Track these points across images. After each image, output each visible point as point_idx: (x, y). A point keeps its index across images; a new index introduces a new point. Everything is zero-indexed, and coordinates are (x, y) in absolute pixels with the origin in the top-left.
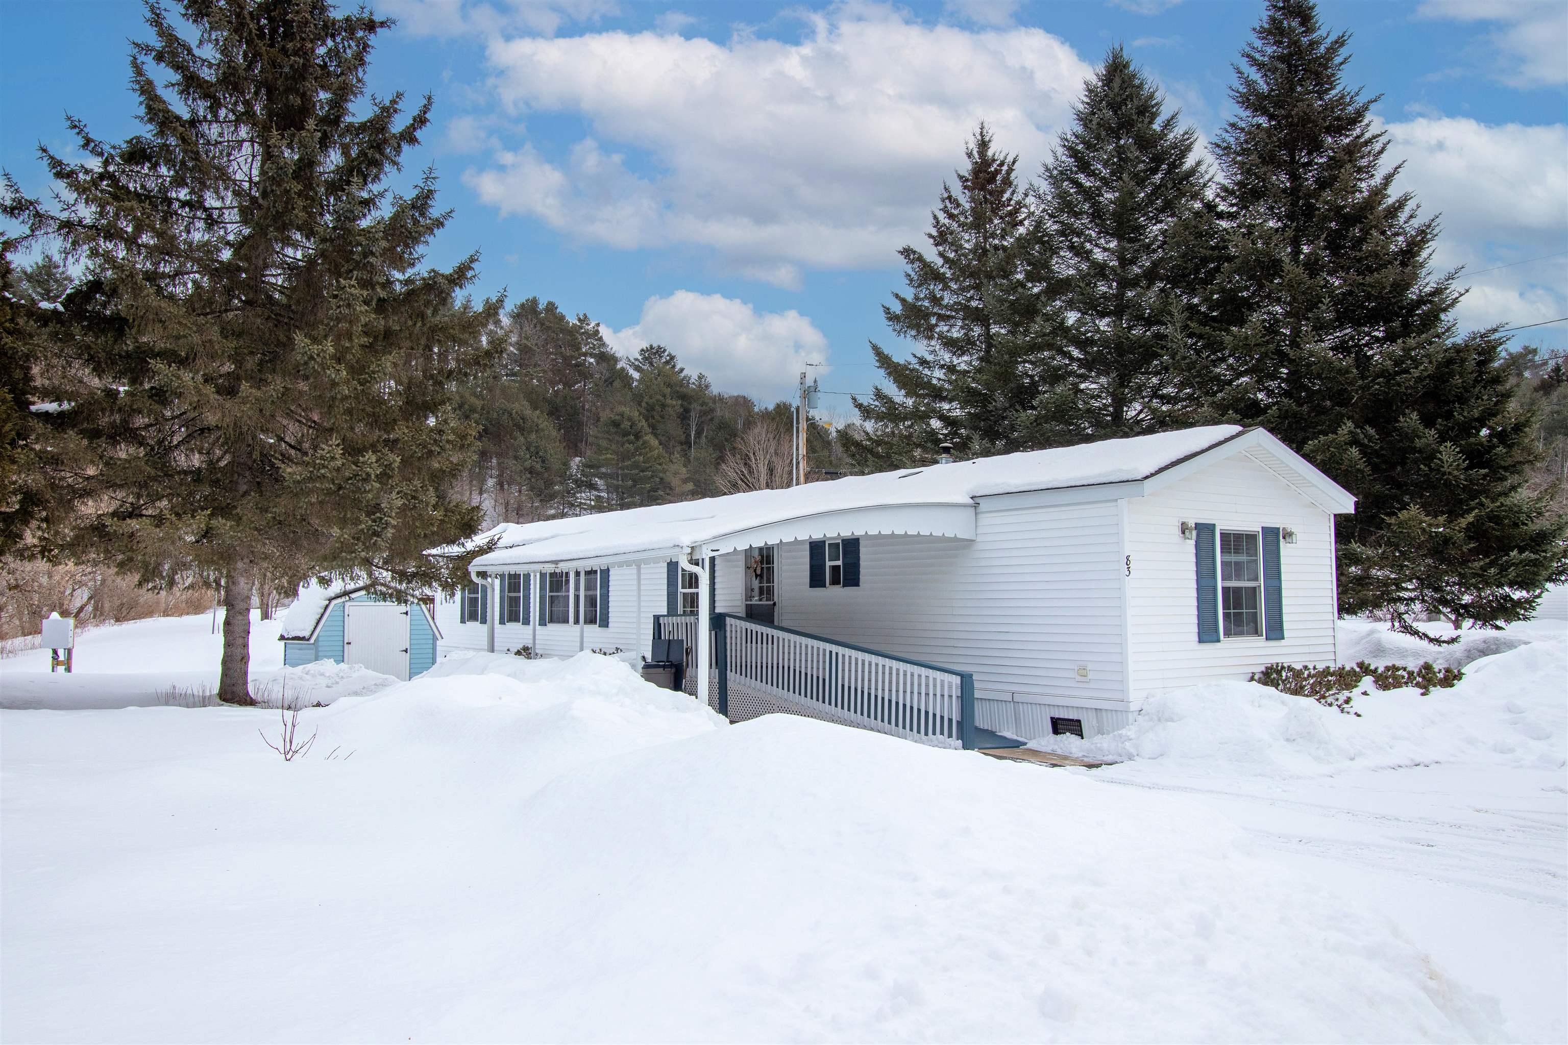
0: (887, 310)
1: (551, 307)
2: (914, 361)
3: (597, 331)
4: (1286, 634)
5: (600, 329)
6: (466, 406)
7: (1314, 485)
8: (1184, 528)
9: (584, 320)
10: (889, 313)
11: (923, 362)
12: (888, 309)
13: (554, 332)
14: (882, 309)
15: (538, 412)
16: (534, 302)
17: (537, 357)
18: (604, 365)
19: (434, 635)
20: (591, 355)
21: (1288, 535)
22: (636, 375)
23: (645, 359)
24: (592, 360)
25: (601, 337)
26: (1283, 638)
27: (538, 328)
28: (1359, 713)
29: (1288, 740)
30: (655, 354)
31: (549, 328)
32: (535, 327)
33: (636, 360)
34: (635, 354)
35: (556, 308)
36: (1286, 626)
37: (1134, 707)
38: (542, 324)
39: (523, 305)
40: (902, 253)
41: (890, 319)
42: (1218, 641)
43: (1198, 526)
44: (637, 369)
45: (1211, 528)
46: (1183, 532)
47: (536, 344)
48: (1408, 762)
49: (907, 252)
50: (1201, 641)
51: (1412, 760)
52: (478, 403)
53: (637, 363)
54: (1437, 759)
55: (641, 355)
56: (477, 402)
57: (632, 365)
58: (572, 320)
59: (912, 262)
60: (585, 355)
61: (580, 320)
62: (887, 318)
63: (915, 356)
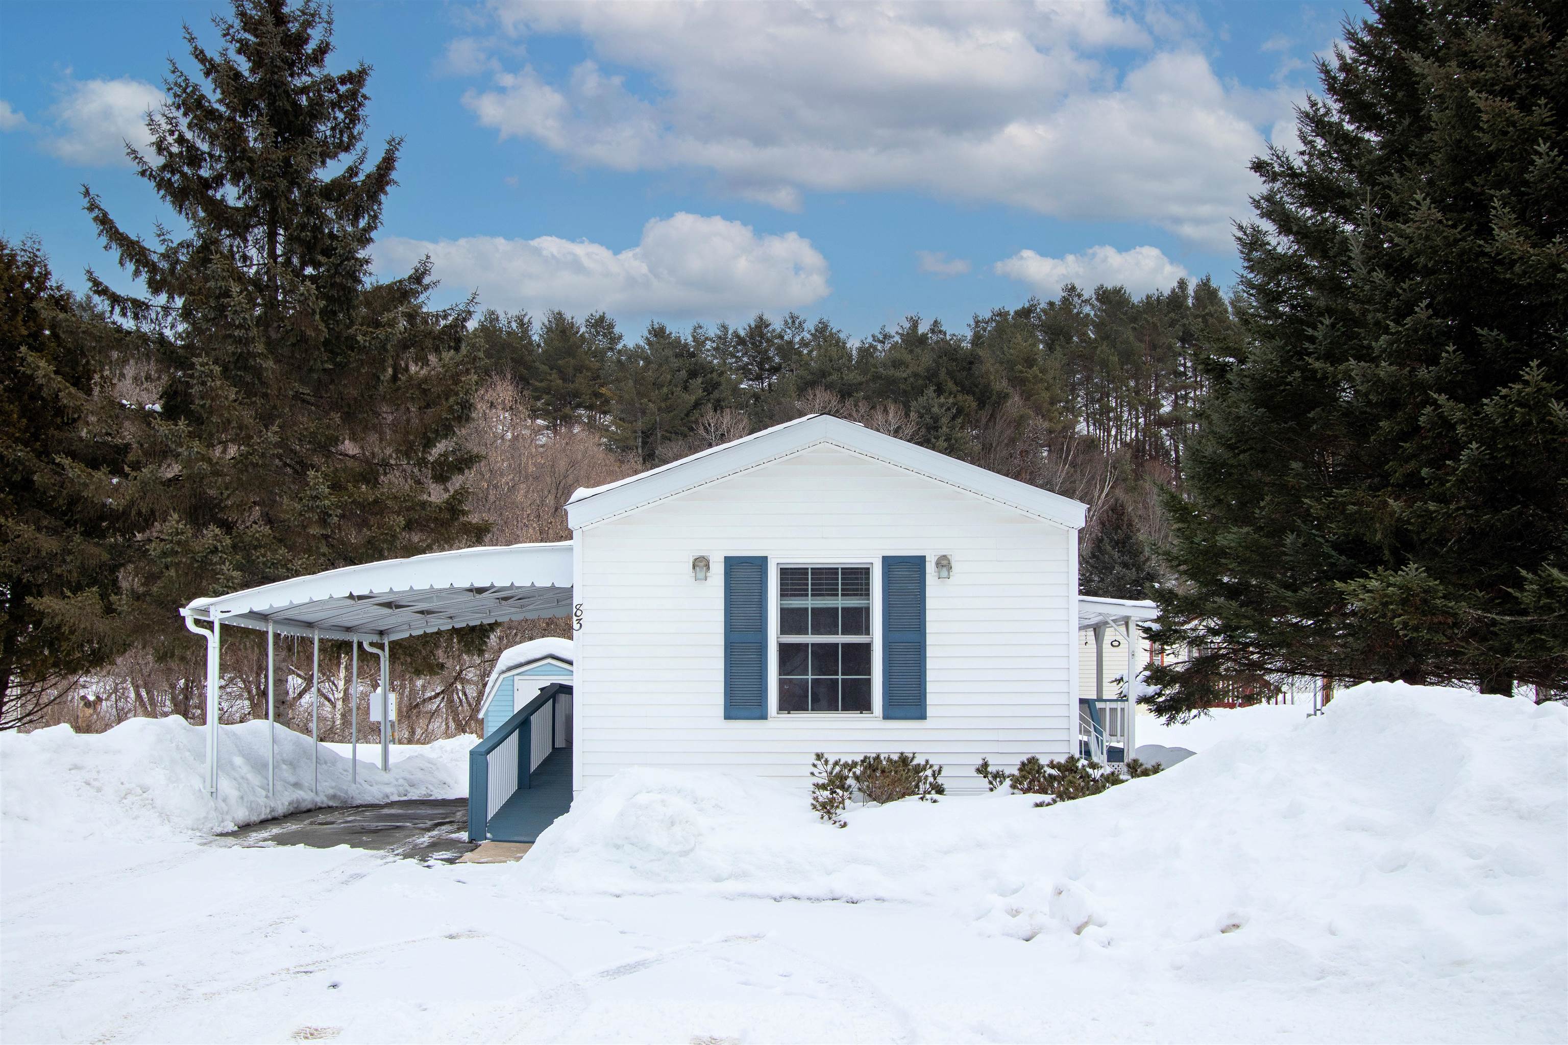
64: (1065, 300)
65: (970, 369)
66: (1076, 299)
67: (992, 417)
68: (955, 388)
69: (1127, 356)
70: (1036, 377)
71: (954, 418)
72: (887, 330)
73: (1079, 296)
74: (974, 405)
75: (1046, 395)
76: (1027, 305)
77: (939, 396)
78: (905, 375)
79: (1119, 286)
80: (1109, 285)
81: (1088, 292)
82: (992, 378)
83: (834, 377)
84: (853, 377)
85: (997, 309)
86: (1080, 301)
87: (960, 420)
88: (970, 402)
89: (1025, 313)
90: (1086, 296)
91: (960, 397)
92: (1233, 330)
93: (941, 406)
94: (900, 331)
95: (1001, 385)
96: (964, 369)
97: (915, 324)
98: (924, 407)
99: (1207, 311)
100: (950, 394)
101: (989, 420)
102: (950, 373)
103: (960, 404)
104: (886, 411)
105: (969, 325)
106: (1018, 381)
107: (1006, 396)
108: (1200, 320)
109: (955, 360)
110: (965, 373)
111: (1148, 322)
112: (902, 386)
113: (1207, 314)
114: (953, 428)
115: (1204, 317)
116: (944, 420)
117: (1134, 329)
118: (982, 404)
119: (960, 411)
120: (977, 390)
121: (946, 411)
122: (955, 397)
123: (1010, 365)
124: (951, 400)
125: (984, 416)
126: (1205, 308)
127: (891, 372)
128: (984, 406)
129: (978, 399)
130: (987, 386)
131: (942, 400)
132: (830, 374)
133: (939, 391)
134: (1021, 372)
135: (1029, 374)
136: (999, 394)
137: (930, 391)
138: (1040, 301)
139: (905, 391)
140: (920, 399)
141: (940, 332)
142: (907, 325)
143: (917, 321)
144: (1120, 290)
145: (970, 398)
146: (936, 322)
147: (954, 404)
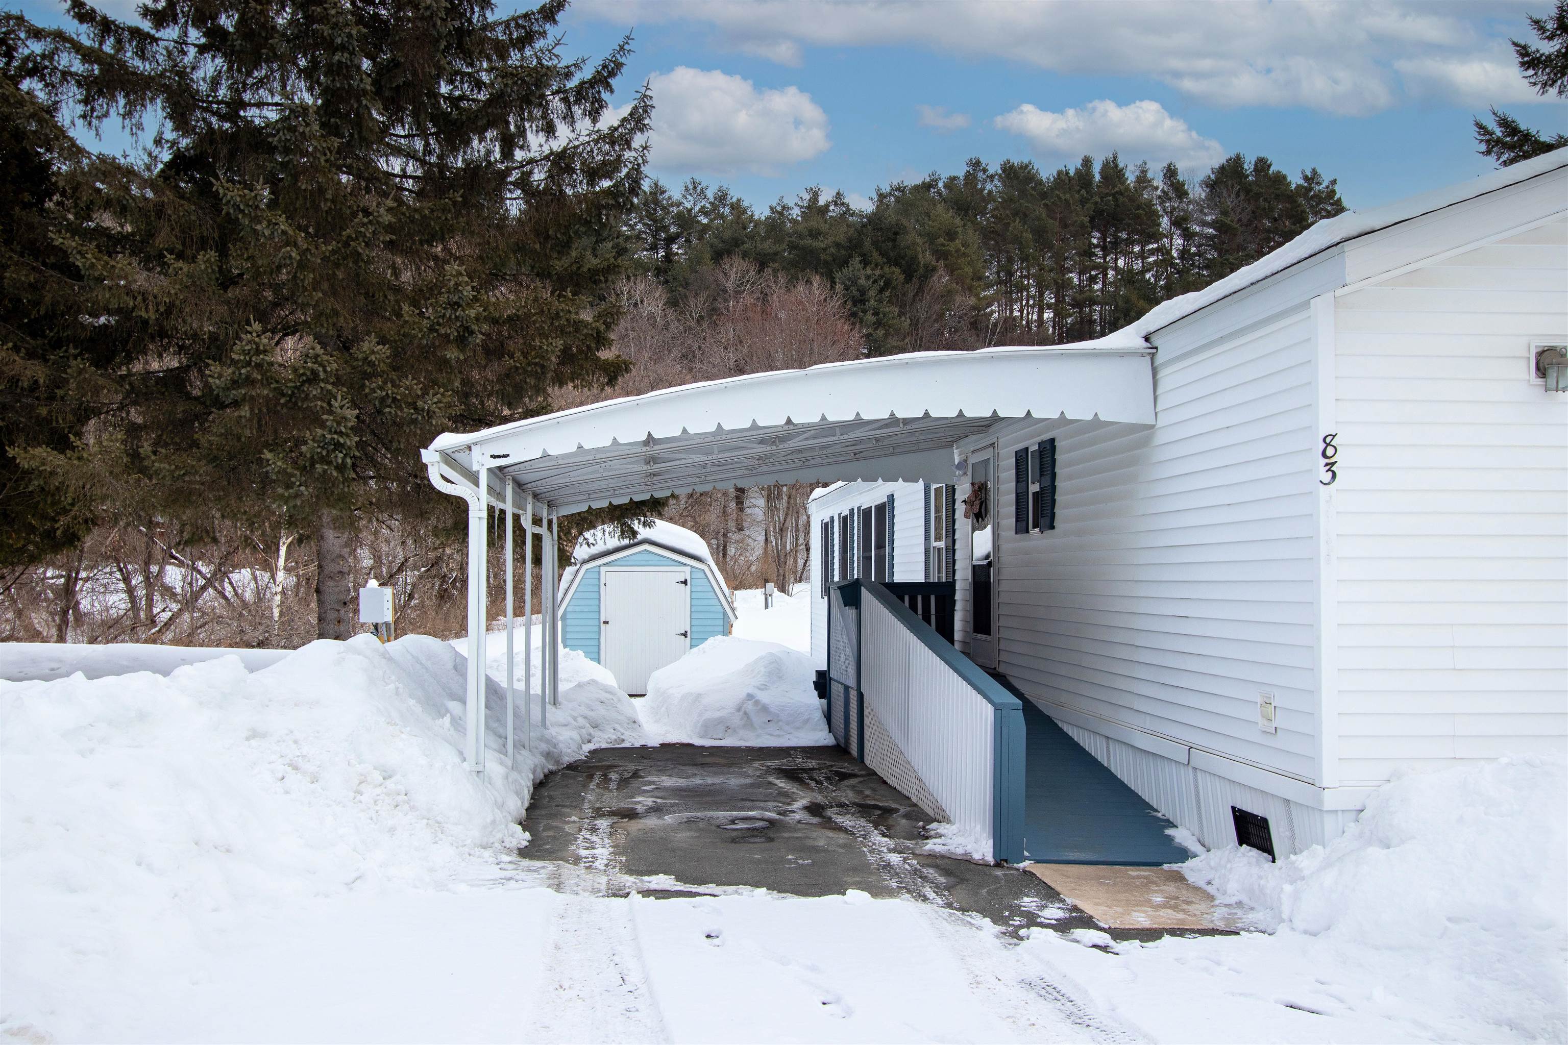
1: (1262, 165)
3: (1333, 192)
5: (1336, 188)
8: (1547, 362)
9: (1312, 178)
13: (1265, 200)
16: (1237, 162)
17: (1240, 239)
19: (725, 613)
25: (1339, 200)
27: (1242, 197)
31: (1258, 195)
32: (1238, 195)
35: (1269, 166)
37: (1330, 800)
38: (1248, 192)
39: (1222, 168)
46: (1542, 371)
47: (1240, 220)
58: (1295, 180)
61: (1306, 178)
64: (969, 175)
65: (894, 240)
66: (980, 174)
67: (920, 290)
68: (881, 260)
69: (1040, 234)
70: (958, 251)
71: (881, 291)
72: (785, 201)
73: (985, 171)
74: (902, 277)
75: (969, 270)
76: (928, 180)
77: (864, 268)
78: (823, 245)
79: (1026, 161)
80: (1016, 161)
81: (994, 168)
82: (919, 249)
83: (747, 246)
84: (768, 246)
85: (895, 183)
86: (985, 177)
87: (887, 294)
88: (897, 274)
89: (927, 187)
90: (991, 171)
91: (886, 269)
92: (1143, 209)
93: (868, 277)
94: (800, 203)
95: (926, 257)
96: (889, 239)
97: (815, 196)
98: (849, 279)
99: (1116, 189)
100: (876, 265)
101: (916, 294)
102: (875, 243)
103: (888, 276)
104: (809, 282)
106: (941, 255)
107: (934, 269)
108: (1110, 198)
110: (890, 244)
111: (1060, 198)
112: (822, 256)
113: (1117, 192)
114: (880, 301)
115: (1113, 195)
116: (872, 293)
117: (1046, 205)
118: (909, 278)
119: (888, 284)
120: (903, 262)
121: (873, 283)
122: (882, 268)
123: (931, 238)
124: (878, 272)
125: (911, 290)
126: (1114, 186)
127: (809, 242)
128: (911, 280)
129: (904, 272)
130: (914, 258)
131: (869, 271)
132: (743, 243)
133: (865, 262)
134: (943, 245)
135: (952, 247)
136: (926, 266)
137: (856, 261)
138: (942, 176)
139: (826, 262)
140: (845, 271)
141: (843, 204)
142: (807, 197)
143: (817, 193)
144: (1027, 166)
145: (897, 270)
146: (838, 193)
147: (881, 276)
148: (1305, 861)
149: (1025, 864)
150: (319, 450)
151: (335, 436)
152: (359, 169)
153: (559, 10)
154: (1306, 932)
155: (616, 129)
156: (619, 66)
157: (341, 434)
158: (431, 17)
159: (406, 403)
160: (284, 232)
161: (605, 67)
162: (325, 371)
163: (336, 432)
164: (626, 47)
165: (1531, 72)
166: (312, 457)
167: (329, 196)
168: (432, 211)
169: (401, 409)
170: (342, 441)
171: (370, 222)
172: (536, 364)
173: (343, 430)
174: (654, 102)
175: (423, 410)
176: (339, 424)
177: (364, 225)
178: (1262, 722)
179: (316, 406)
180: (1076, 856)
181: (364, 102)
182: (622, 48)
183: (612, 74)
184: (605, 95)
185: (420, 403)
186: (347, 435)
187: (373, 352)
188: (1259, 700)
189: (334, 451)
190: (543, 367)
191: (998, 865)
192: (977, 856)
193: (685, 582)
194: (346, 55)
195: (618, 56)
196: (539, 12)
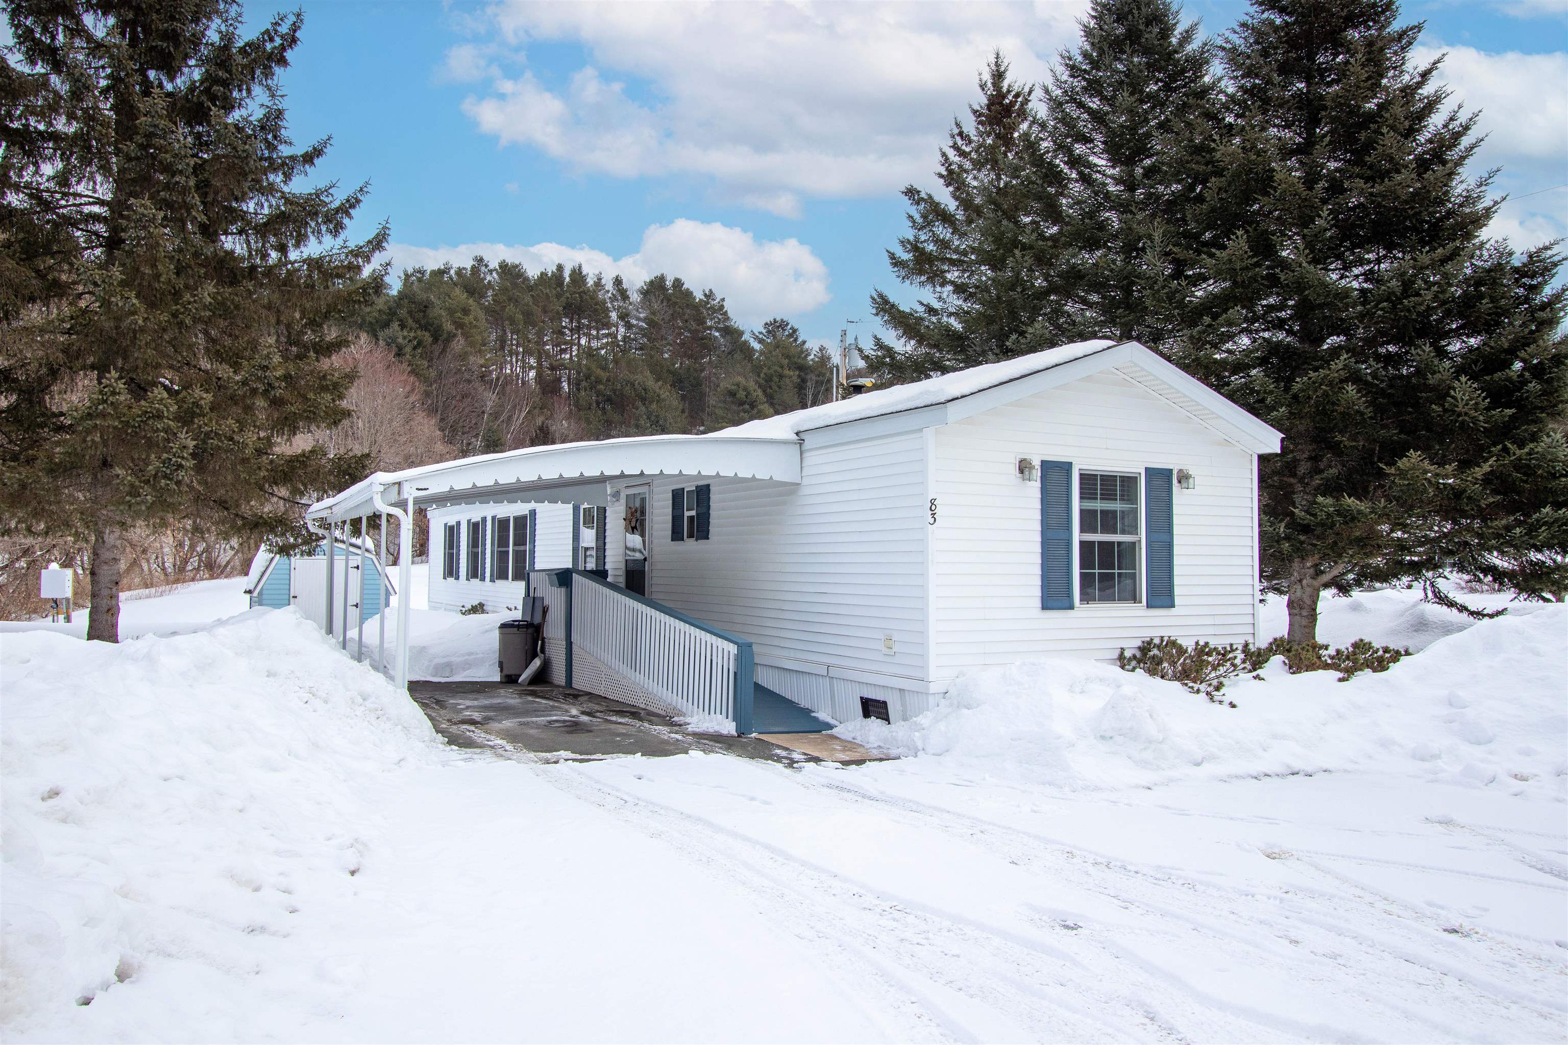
0: (892, 256)
1: (678, 283)
2: (921, 309)
3: (723, 306)
4: (1177, 601)
5: (725, 304)
6: (593, 378)
7: (1219, 417)
8: (1024, 467)
9: (709, 295)
10: (895, 259)
11: (931, 310)
12: (893, 254)
13: (680, 307)
14: (887, 254)
15: (660, 383)
16: (662, 279)
17: (663, 332)
18: (728, 337)
19: (387, 590)
20: (717, 329)
21: (1184, 478)
22: (757, 346)
23: (769, 332)
24: (717, 334)
25: (726, 312)
26: (1172, 605)
27: (665, 304)
28: (1235, 702)
29: (1103, 737)
30: (778, 327)
31: (676, 303)
32: (662, 302)
33: (761, 333)
34: (759, 328)
35: (682, 284)
36: (1177, 591)
37: (933, 688)
38: (669, 300)
39: (652, 282)
40: (906, 194)
41: (895, 265)
42: (1072, 607)
43: (1046, 466)
44: (761, 341)
45: (1066, 468)
46: (1021, 471)
47: (663, 319)
48: (1279, 769)
49: (911, 192)
50: (1045, 607)
51: (1288, 767)
52: (604, 375)
53: (761, 336)
54: (1325, 766)
55: (765, 328)
56: (602, 374)
57: (756, 338)
58: (699, 296)
59: (918, 204)
60: (710, 328)
61: (705, 295)
62: (892, 264)
63: (922, 304)
64: (473, 267)
65: (424, 312)
66: (483, 268)
67: (444, 351)
68: (414, 325)
69: (528, 316)
70: (471, 323)
71: (415, 348)
73: (486, 266)
74: (431, 339)
75: (479, 338)
76: (442, 267)
77: (402, 330)
79: (517, 263)
80: (510, 261)
81: (494, 264)
82: (443, 320)
85: (417, 267)
86: (486, 270)
87: (419, 351)
88: (427, 337)
89: (441, 272)
90: (491, 267)
91: (419, 333)
92: (599, 305)
93: (404, 338)
95: (448, 326)
96: (420, 311)
98: (390, 338)
99: (581, 289)
100: (411, 329)
101: (441, 353)
102: (410, 312)
103: (420, 338)
104: (357, 337)
105: (400, 277)
106: (459, 325)
107: (455, 336)
108: (576, 295)
109: (414, 302)
110: (421, 314)
111: (542, 292)
112: (368, 319)
113: (582, 292)
114: (414, 356)
115: (579, 293)
116: (408, 349)
117: (532, 296)
118: (436, 340)
119: (420, 344)
120: (432, 329)
121: (409, 342)
122: (415, 332)
123: (451, 312)
124: (412, 334)
125: (437, 348)
126: (580, 287)
128: (437, 342)
129: (432, 336)
130: (440, 326)
131: (405, 333)
133: (403, 326)
134: (460, 318)
135: (466, 320)
136: (449, 333)
137: (395, 325)
138: (453, 266)
139: (370, 323)
140: (387, 331)
144: (517, 266)
145: (427, 334)
147: (415, 338)
148: (924, 720)
149: (754, 735)
150: (164, 469)
151: (179, 460)
152: (179, 260)
153: (318, 157)
154: (934, 755)
155: (361, 248)
156: (358, 201)
157: (183, 458)
158: (246, 157)
159: (225, 437)
160: (133, 305)
161: (348, 201)
162: (168, 410)
163: (179, 457)
164: (365, 189)
165: (896, 269)
166: (156, 474)
167: (162, 279)
168: (230, 294)
169: (222, 442)
170: (183, 463)
171: (195, 301)
172: (310, 411)
173: (185, 455)
174: (391, 232)
175: (239, 442)
176: (182, 452)
177: (189, 303)
178: (885, 650)
179: (158, 436)
180: (776, 729)
181: (194, 213)
182: (361, 190)
183: (353, 206)
184: (346, 221)
185: (236, 438)
186: (187, 459)
187: (202, 398)
188: (883, 638)
189: (176, 470)
190: (314, 413)
191: (739, 736)
192: (725, 732)
193: (358, 567)
194: (184, 178)
195: (359, 195)
196: (302, 156)
